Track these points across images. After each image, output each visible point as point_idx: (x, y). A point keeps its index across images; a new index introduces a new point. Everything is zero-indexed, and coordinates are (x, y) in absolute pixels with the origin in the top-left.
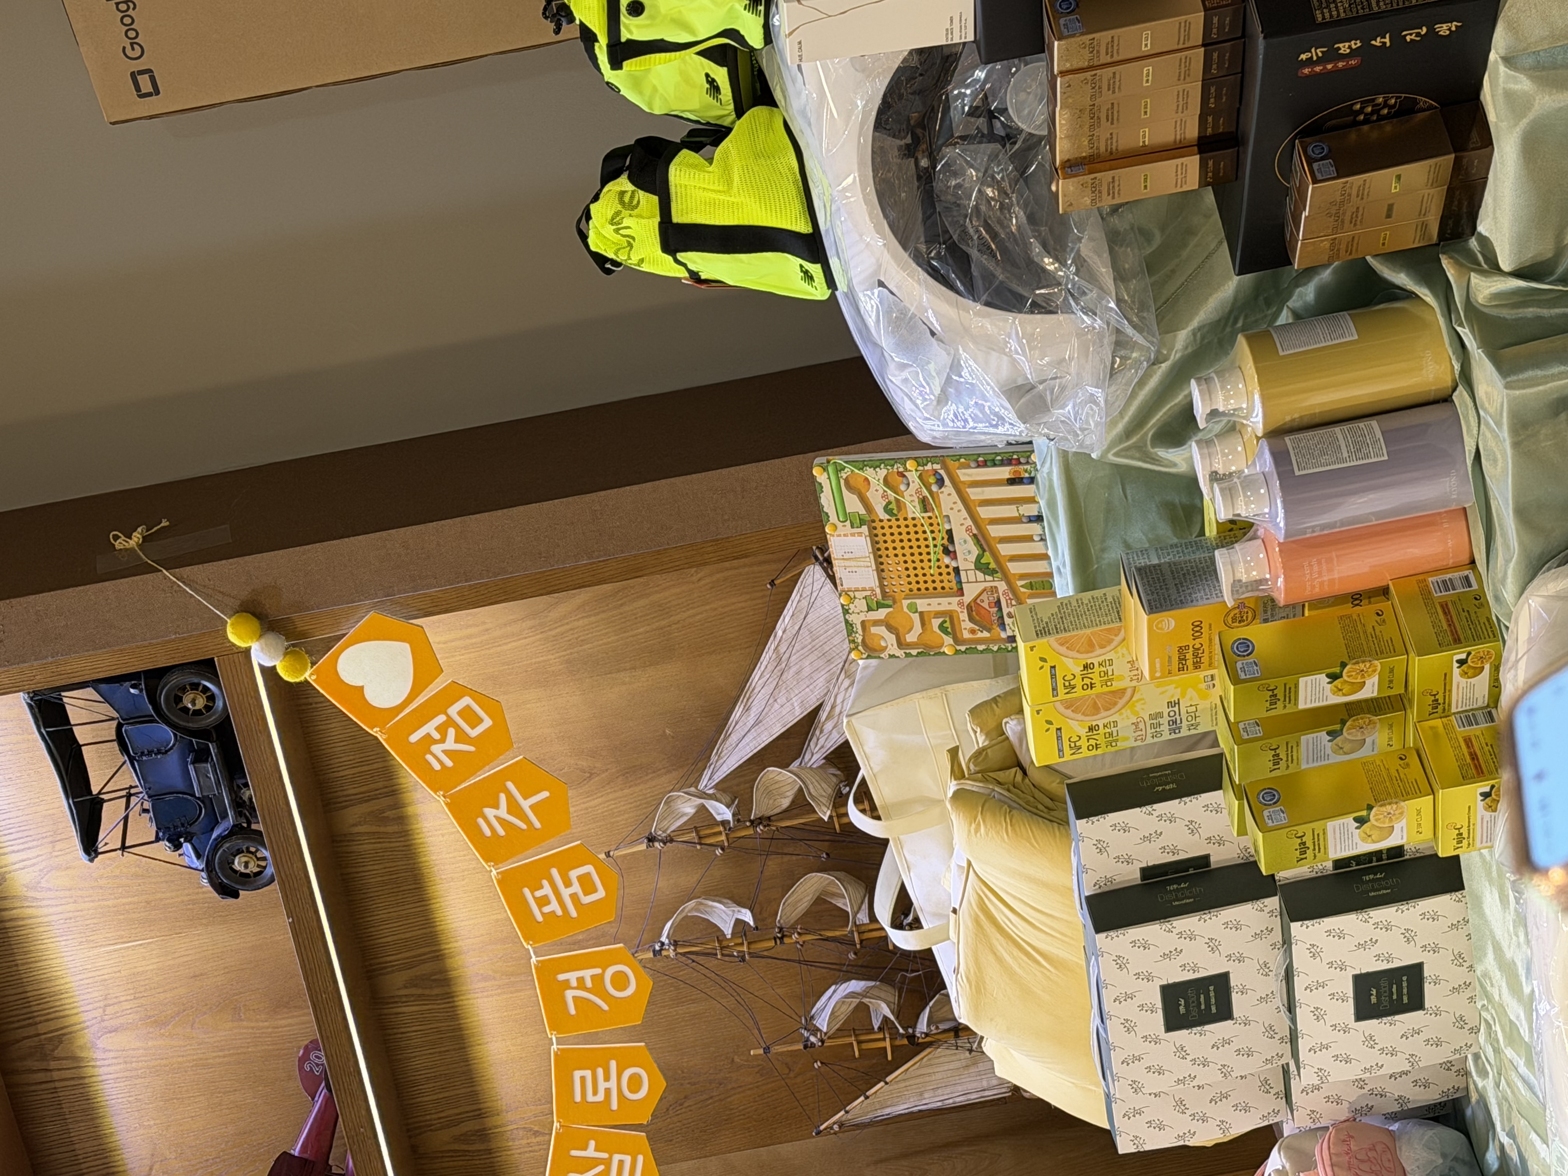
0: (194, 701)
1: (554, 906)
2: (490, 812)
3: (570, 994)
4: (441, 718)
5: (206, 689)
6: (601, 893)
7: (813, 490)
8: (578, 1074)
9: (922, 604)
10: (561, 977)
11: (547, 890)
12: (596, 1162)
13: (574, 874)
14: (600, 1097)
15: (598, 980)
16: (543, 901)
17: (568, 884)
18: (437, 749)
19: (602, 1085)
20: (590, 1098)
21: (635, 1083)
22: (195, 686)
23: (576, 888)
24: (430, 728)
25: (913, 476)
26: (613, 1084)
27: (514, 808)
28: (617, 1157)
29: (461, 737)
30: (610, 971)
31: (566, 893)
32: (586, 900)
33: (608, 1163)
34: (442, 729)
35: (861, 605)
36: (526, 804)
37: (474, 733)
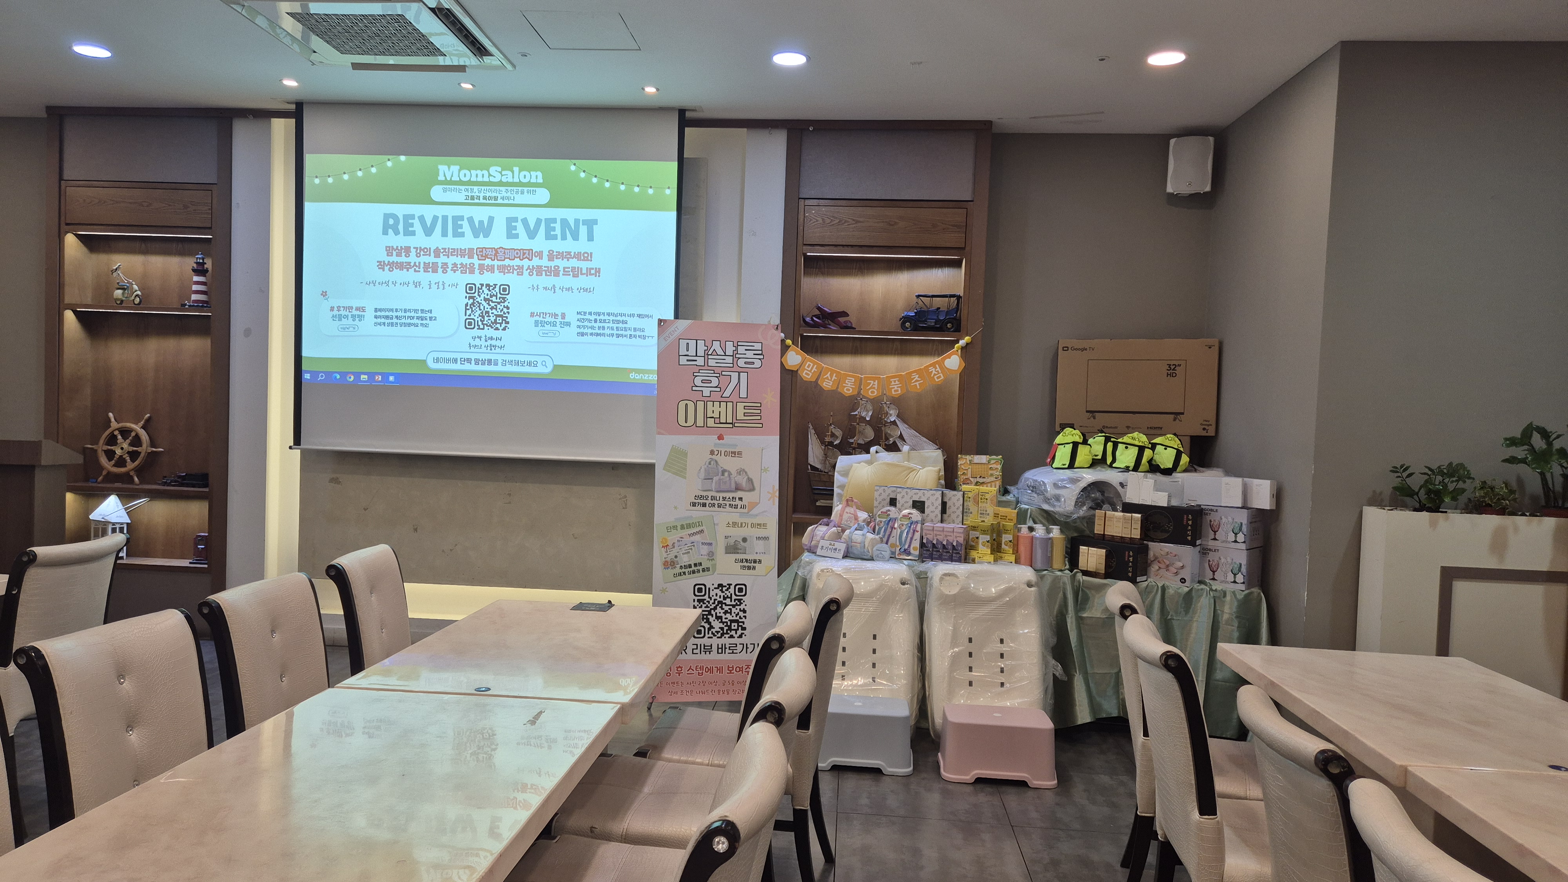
0: (949, 325)
1: (893, 383)
2: (917, 376)
3: (872, 382)
4: (940, 372)
5: (951, 328)
6: (893, 393)
7: (997, 455)
8: (853, 379)
9: (970, 470)
10: (876, 381)
11: (897, 383)
12: (831, 378)
13: (899, 389)
14: (847, 382)
15: (874, 388)
16: (895, 381)
17: (897, 387)
18: (934, 369)
19: (850, 383)
20: (847, 381)
21: (848, 390)
22: (953, 327)
23: (896, 389)
24: (938, 369)
25: (998, 473)
26: (849, 385)
27: (917, 381)
28: (831, 383)
29: (935, 375)
30: (876, 391)
31: (896, 386)
32: (893, 390)
33: (831, 380)
34: (938, 371)
35: (971, 459)
36: (917, 383)
37: (935, 377)
